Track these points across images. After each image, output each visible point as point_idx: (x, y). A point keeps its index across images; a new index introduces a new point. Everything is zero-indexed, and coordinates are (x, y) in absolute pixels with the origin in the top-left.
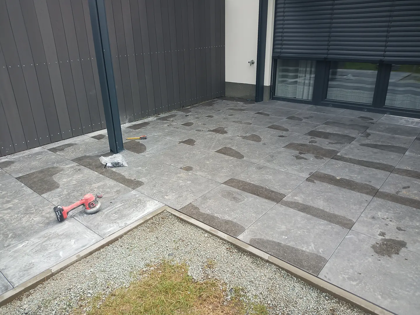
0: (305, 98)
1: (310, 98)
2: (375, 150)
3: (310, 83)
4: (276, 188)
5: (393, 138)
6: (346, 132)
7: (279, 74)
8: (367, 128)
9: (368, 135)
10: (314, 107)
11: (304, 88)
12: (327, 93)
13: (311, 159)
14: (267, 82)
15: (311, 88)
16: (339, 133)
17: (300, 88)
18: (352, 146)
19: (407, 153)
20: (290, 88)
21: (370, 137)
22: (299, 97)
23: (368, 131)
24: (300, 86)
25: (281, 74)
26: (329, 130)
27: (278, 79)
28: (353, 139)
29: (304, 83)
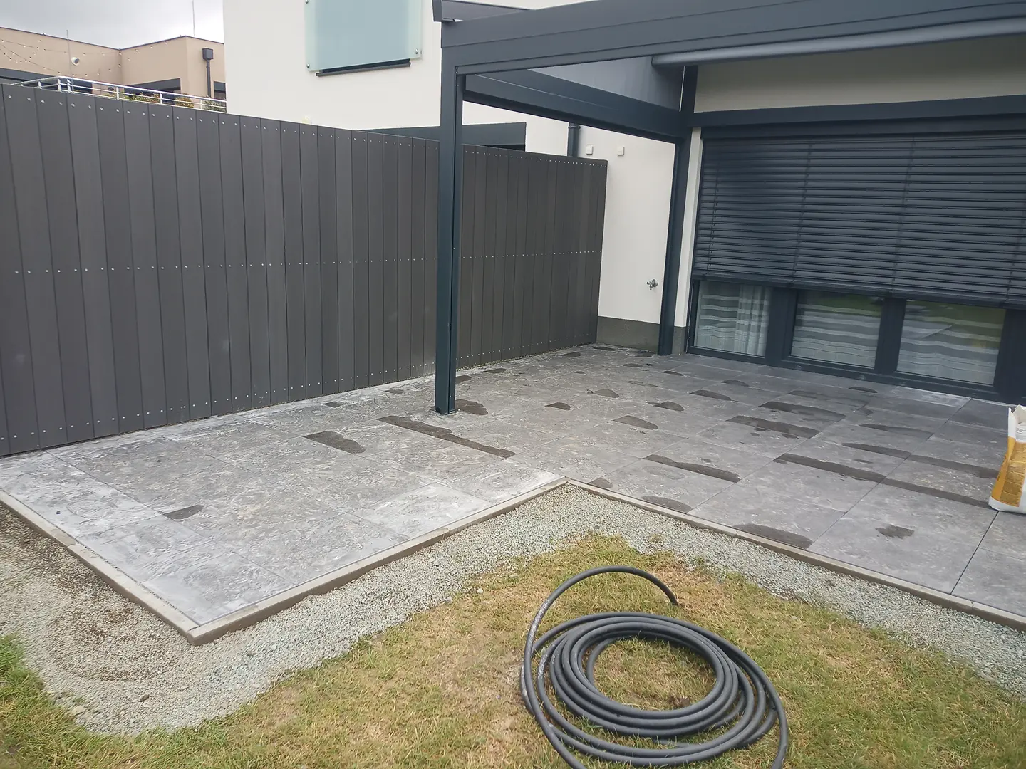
0: (750, 352)
1: (760, 353)
2: (881, 432)
3: (759, 327)
4: (729, 468)
5: (911, 418)
6: (830, 406)
7: (702, 307)
8: (866, 403)
9: (870, 412)
10: (770, 369)
11: (748, 335)
12: (791, 346)
13: (778, 437)
14: (680, 320)
15: (761, 335)
16: (818, 407)
17: (740, 335)
18: (842, 425)
19: (932, 438)
20: (722, 334)
21: (871, 416)
22: (738, 349)
23: (868, 407)
24: (741, 332)
25: (705, 307)
26: (801, 402)
27: (700, 317)
28: (843, 416)
29: (749, 325)
